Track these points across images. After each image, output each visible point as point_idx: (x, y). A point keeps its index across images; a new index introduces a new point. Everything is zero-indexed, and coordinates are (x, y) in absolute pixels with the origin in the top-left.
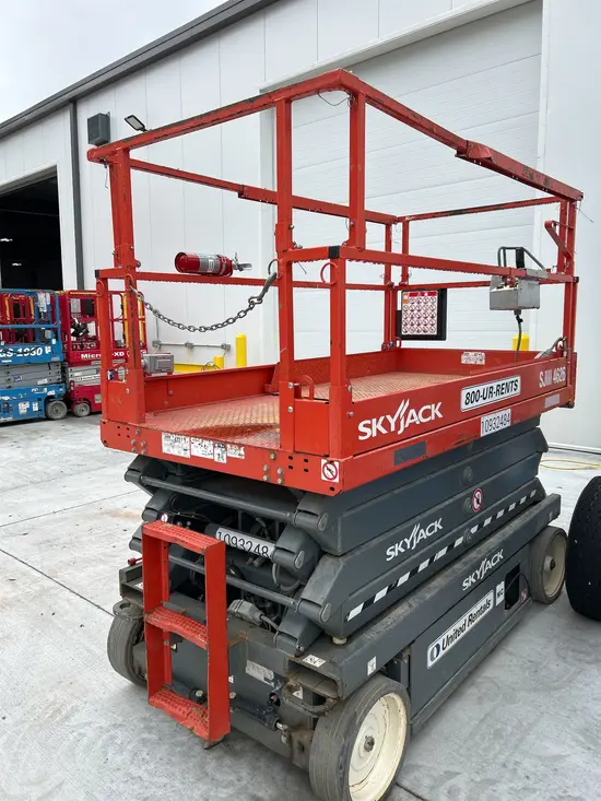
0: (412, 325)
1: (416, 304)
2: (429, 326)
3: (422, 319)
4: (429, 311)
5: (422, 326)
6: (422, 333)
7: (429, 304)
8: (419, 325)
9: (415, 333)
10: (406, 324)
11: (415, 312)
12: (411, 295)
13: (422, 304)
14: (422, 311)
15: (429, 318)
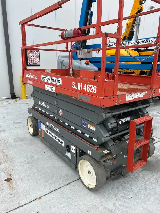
0: (32, 61)
1: (32, 54)
2: (37, 62)
3: (35, 59)
4: (37, 57)
5: (35, 62)
6: (35, 64)
7: (37, 55)
8: (34, 61)
9: (33, 64)
10: (29, 61)
11: (32, 57)
12: (30, 51)
13: (34, 55)
14: (35, 57)
15: (37, 59)
